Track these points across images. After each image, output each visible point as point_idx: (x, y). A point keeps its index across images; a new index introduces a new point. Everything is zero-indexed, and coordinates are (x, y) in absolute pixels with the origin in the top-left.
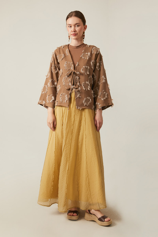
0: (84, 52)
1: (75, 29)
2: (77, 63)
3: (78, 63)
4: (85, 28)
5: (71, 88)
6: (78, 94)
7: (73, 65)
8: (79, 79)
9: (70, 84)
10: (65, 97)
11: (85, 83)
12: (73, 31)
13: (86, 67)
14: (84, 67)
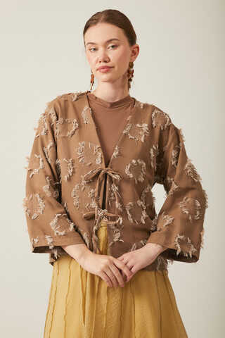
0: (131, 122)
1: (105, 55)
3: (119, 149)
4: (135, 53)
5: (96, 215)
6: (116, 232)
7: (100, 154)
8: (120, 191)
9: (94, 204)
11: (135, 205)
12: (101, 59)
13: (139, 162)
14: (133, 161)
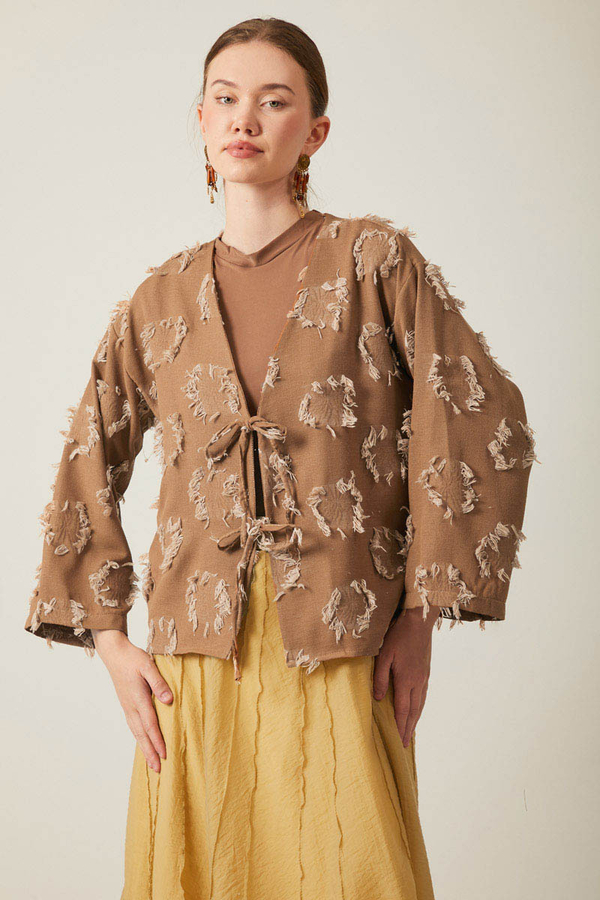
0: (307, 283)
2: (271, 364)
3: (277, 364)
5: (242, 536)
6: (290, 568)
9: (238, 511)
10: (217, 593)
11: (331, 492)
13: (333, 384)
14: (315, 385)
